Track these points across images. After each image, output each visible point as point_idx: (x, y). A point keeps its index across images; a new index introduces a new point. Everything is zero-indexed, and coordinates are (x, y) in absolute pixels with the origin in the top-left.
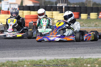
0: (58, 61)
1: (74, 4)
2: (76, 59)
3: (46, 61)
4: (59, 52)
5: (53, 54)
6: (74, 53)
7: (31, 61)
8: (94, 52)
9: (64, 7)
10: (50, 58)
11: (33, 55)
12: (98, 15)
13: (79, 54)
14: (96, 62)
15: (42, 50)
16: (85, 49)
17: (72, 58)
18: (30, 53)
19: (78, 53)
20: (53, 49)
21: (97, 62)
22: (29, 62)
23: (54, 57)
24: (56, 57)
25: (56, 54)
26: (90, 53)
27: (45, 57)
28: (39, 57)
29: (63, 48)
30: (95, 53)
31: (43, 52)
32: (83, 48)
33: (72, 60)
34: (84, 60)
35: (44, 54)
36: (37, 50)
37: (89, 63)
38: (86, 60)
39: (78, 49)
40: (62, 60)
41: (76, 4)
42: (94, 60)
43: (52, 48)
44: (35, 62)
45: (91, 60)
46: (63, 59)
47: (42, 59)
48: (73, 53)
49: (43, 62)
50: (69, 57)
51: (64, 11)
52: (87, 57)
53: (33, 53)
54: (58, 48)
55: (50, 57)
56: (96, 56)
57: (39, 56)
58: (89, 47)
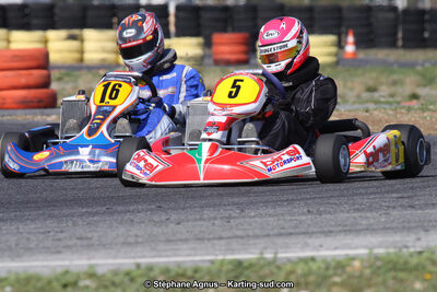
0: (152, 274)
2: (239, 263)
3: (92, 275)
4: (156, 230)
5: (129, 244)
6: (230, 235)
7: (18, 280)
8: (326, 229)
9: (172, 10)
10: (110, 261)
11: (29, 251)
12: (340, 45)
13: (257, 241)
14: (337, 279)
15: (70, 224)
16: (282, 215)
17: (222, 262)
18: (13, 240)
19: (248, 236)
20: (128, 216)
21: (345, 277)
22: (12, 285)
23: (134, 258)
24: (144, 257)
25: (140, 240)
26: (304, 233)
27: (89, 259)
28: (60, 256)
29: (173, 209)
30: (331, 232)
31: (80, 231)
32: (271, 211)
33: (220, 271)
34: (279, 268)
35: (85, 242)
36: (48, 222)
37: (302, 280)
38: (289, 267)
39: (250, 217)
40: (174, 269)
42: (327, 269)
43: (120, 212)
44: (39, 285)
45: (314, 266)
46: (178, 265)
47: (74, 270)
48: (224, 234)
49: (81, 284)
50: (208, 254)
51: (172, 28)
52: (293, 252)
53: (28, 239)
54: (151, 210)
55: (115, 258)
56: (336, 248)
57: (59, 252)
58: (302, 203)
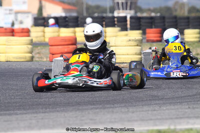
1: (150, 10)
4: (124, 116)
6: (155, 118)
8: (197, 116)
13: (167, 121)
15: (87, 113)
16: (178, 109)
18: (62, 120)
19: (163, 119)
20: (111, 110)
25: (117, 120)
31: (91, 116)
32: (173, 107)
39: (164, 110)
41: (154, 11)
48: (152, 118)
50: (146, 126)
51: (129, 26)
53: (69, 120)
54: (121, 107)
58: (186, 104)
